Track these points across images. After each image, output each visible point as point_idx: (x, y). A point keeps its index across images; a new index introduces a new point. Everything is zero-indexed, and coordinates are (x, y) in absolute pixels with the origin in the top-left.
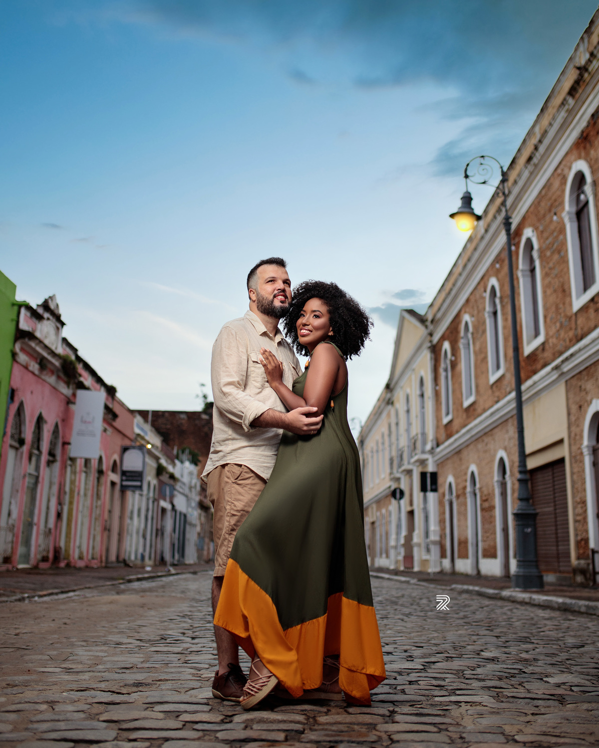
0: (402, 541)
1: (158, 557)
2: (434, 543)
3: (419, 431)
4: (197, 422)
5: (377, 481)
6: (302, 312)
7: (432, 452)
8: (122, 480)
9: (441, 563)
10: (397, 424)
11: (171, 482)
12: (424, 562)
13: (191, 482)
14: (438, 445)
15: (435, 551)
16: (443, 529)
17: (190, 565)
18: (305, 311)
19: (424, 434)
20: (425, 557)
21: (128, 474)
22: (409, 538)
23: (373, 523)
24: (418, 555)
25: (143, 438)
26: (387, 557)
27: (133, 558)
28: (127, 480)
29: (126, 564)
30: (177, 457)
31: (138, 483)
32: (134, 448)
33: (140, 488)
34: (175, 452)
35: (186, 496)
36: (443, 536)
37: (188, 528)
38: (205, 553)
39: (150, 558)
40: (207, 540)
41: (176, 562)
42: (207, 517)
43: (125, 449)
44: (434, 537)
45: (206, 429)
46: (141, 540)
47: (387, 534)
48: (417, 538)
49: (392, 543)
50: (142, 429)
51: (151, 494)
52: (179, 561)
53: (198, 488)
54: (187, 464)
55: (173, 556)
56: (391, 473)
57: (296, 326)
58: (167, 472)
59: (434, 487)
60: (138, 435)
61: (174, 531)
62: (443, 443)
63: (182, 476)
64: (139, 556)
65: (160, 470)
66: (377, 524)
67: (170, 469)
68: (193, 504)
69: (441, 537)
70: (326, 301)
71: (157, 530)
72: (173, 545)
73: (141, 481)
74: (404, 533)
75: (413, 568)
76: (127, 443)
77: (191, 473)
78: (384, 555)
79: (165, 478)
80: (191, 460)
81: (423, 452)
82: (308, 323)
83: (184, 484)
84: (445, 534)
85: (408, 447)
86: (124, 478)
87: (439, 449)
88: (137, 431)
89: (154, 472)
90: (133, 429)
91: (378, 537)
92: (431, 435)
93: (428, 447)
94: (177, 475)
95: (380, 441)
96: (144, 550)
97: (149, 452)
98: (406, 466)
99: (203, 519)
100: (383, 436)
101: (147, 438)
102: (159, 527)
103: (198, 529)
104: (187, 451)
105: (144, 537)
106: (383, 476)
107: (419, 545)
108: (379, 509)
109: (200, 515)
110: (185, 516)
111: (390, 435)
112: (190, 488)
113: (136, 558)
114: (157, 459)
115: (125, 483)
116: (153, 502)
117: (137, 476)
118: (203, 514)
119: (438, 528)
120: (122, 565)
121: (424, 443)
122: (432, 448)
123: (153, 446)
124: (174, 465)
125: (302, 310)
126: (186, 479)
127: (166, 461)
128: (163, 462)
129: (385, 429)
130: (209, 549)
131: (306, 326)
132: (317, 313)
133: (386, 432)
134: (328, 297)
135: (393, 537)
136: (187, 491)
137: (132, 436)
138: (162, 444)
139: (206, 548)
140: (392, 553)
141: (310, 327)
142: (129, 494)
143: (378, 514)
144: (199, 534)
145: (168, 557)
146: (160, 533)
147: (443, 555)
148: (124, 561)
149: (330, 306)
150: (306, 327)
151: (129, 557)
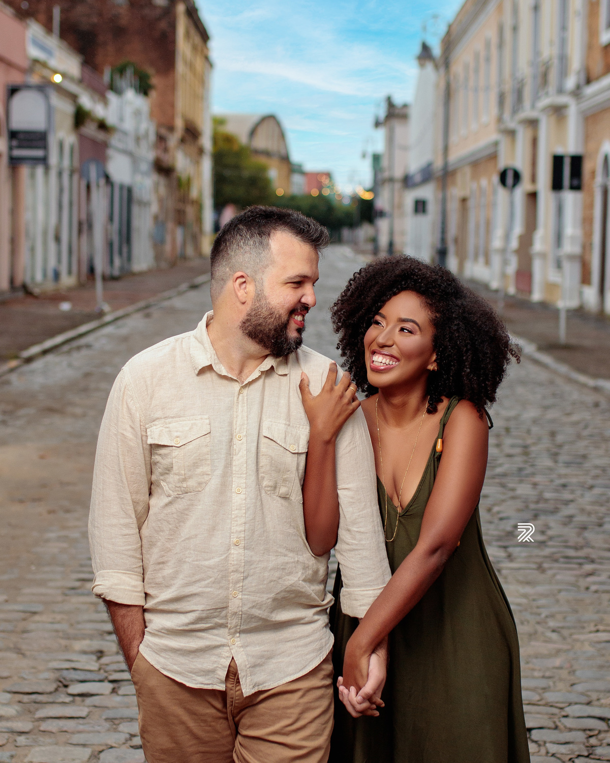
0: (514, 244)
1: (85, 269)
2: (571, 257)
3: (555, 51)
4: (147, 11)
5: (474, 126)
6: (378, 318)
7: (577, 93)
8: (11, 148)
9: (581, 294)
10: (515, 29)
11: (100, 136)
12: (551, 287)
13: (137, 130)
14: (589, 81)
15: (572, 271)
16: (588, 234)
17: (141, 274)
18: (384, 317)
19: (563, 59)
20: (553, 276)
21: (22, 136)
22: (526, 240)
23: (464, 200)
24: (541, 272)
25: (44, 65)
26: (488, 262)
27: (39, 277)
28: (20, 147)
29: (26, 290)
30: (112, 87)
31: (39, 153)
32: (28, 87)
33: (44, 161)
34: (106, 77)
35: (130, 154)
36: (586, 246)
37: (135, 210)
38: (168, 248)
39: (70, 272)
40: (170, 225)
41: (116, 272)
42: (169, 186)
43: (13, 91)
44: (570, 247)
45: (163, 25)
46: (52, 245)
47: (489, 226)
48: (541, 242)
49: (497, 243)
50: (43, 48)
51: (66, 163)
52: (122, 268)
53: (152, 137)
54: (131, 95)
55: (111, 262)
56: (500, 119)
57: (363, 343)
58: (93, 119)
59: (575, 182)
60: (36, 61)
61: (111, 218)
62: (598, 78)
63: (121, 119)
64: (50, 274)
65: (80, 117)
66: (471, 203)
67: (100, 111)
68: (145, 166)
69: (584, 247)
70: (429, 301)
71: (80, 224)
72: (110, 245)
73: (45, 147)
74: (518, 229)
75: (530, 291)
76: (16, 78)
77: (137, 113)
78: (481, 260)
79: (90, 129)
80: (138, 86)
81: (560, 91)
82: (390, 343)
83: (125, 133)
84: (591, 244)
85: (535, 77)
86: (15, 143)
87: (590, 90)
88: (34, 52)
89: (69, 122)
90: (24, 50)
91: (471, 226)
92: (576, 62)
93: (570, 83)
94: (111, 120)
95: (483, 54)
96: (59, 260)
97: (58, 88)
98: (527, 112)
99: (162, 190)
100: (488, 45)
101: (53, 63)
102: (84, 216)
103: (154, 208)
104: (129, 73)
105: (58, 239)
106: (484, 119)
107: (543, 256)
108: (475, 176)
109: (156, 186)
110: (130, 191)
111: (501, 45)
112: (138, 140)
113: (45, 275)
114: (74, 97)
115: (17, 153)
116: (71, 176)
117: (37, 139)
118: (162, 181)
119: (579, 232)
120: (21, 294)
121: (564, 73)
122: (578, 87)
123: (64, 75)
124: (105, 101)
125: (377, 312)
126: (128, 125)
127: (92, 98)
128: (86, 101)
129: (491, 33)
130: (174, 241)
131: (386, 348)
132: (408, 325)
133: (494, 41)
134: (433, 294)
135: (498, 233)
136: (131, 145)
137: (25, 64)
138: (82, 71)
139: (168, 239)
140: (496, 260)
141: (394, 351)
142: (25, 171)
143: (474, 186)
144: (156, 218)
145: (100, 266)
146: (85, 227)
147: (585, 279)
148: (25, 288)
149: (437, 311)
150: (386, 351)
151: (33, 278)
